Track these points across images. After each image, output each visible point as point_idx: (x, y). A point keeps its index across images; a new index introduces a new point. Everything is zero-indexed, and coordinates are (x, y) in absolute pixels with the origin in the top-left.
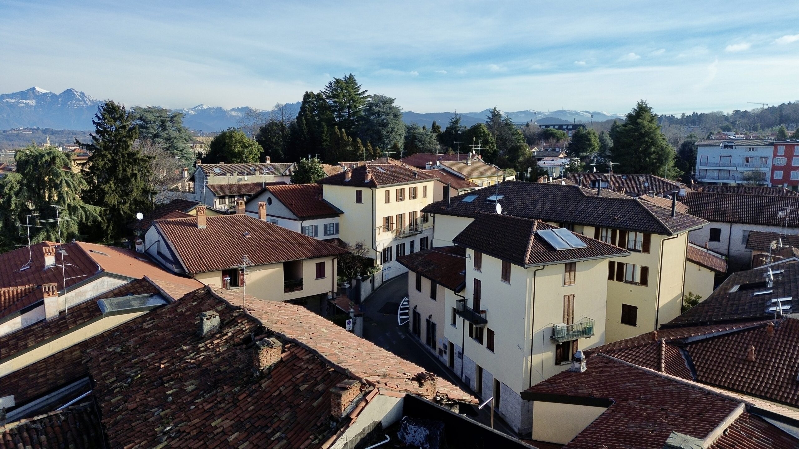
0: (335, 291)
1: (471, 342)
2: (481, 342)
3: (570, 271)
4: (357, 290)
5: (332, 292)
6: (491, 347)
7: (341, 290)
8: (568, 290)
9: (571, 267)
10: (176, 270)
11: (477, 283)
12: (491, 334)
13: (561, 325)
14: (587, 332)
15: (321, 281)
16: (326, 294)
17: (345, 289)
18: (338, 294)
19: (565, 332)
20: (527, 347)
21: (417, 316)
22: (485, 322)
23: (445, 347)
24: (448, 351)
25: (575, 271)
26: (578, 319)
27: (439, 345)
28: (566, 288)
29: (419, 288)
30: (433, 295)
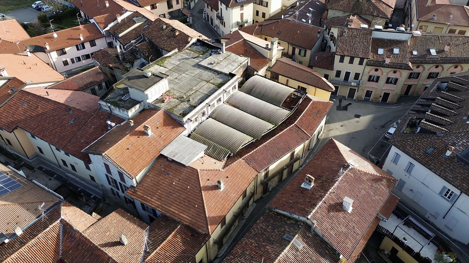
0: (183, 8)
1: (221, 25)
2: (223, 25)
3: (242, 7)
4: (190, 5)
5: (182, 8)
6: (224, 26)
7: (185, 7)
8: (242, 12)
9: (242, 6)
10: (138, 5)
11: (221, 9)
12: (224, 23)
13: (240, 21)
14: (247, 22)
15: (178, 5)
16: (180, 9)
17: (186, 6)
18: (184, 8)
19: (241, 23)
20: (231, 27)
21: (208, 16)
22: (223, 20)
23: (215, 25)
24: (216, 27)
25: (243, 7)
26: (245, 19)
27: (214, 25)
28: (241, 11)
29: (208, 7)
30: (212, 11)
